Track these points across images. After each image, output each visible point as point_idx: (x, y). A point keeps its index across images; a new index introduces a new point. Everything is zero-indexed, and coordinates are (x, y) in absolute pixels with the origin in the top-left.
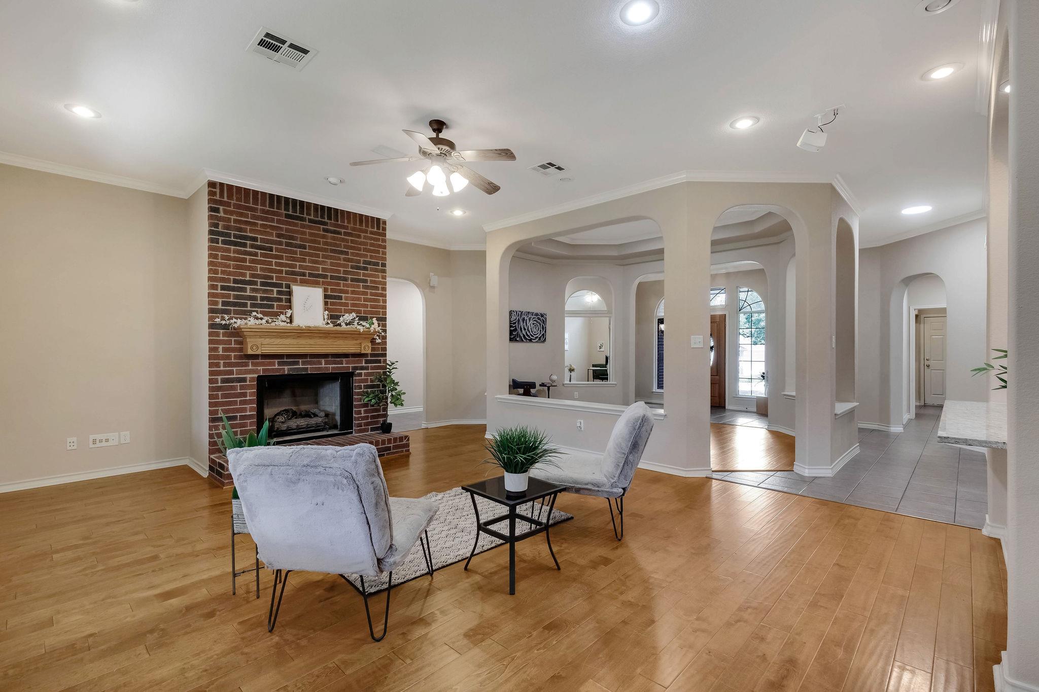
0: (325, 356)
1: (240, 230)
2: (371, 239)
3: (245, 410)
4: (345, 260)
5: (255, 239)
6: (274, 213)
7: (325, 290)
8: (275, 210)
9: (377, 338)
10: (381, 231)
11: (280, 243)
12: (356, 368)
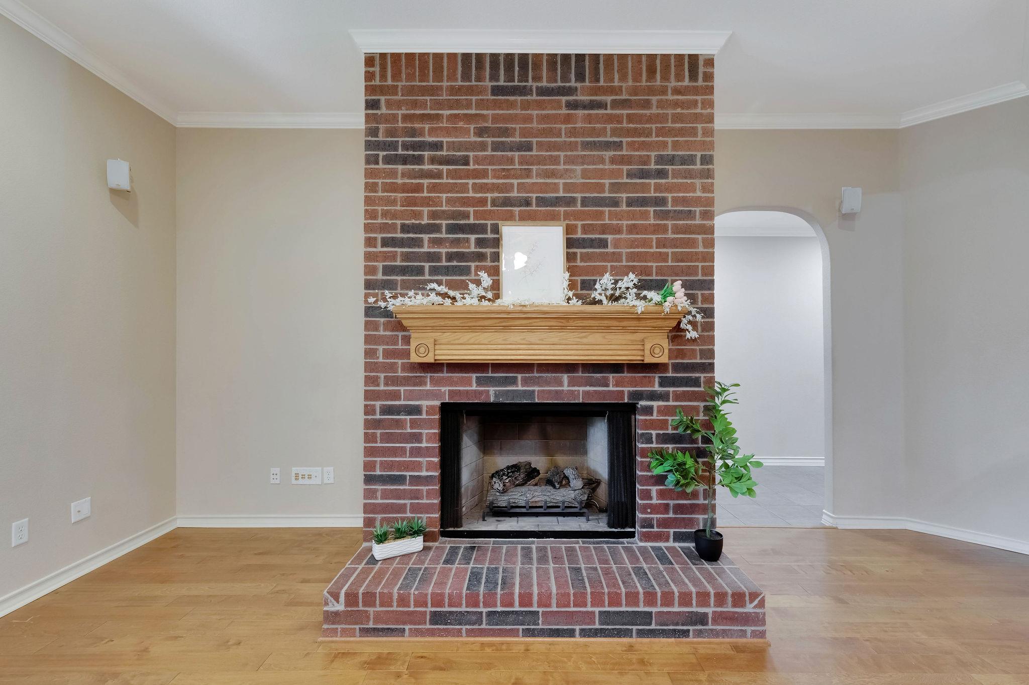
0: (569, 367)
1: (413, 132)
2: (676, 104)
3: (417, 466)
4: (613, 161)
5: (437, 146)
6: (471, 91)
7: (569, 230)
8: (474, 83)
9: (689, 327)
10: (700, 82)
11: (483, 147)
12: (639, 396)
